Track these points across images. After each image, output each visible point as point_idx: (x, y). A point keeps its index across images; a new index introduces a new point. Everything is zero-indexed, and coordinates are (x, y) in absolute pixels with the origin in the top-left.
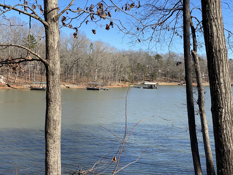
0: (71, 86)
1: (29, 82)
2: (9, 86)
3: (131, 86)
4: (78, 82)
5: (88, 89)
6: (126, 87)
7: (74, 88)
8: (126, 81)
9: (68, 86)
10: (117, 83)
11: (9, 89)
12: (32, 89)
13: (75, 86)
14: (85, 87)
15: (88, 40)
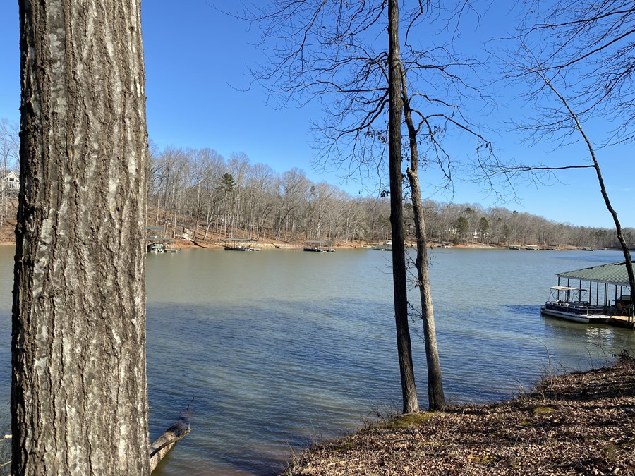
0: (282, 245)
1: (224, 239)
2: (196, 244)
3: (368, 246)
4: (292, 240)
5: (305, 250)
6: (362, 249)
7: (286, 249)
8: (361, 240)
9: (278, 245)
10: (348, 243)
11: (195, 248)
12: (228, 249)
13: (288, 246)
14: (301, 247)
15: (308, 181)
